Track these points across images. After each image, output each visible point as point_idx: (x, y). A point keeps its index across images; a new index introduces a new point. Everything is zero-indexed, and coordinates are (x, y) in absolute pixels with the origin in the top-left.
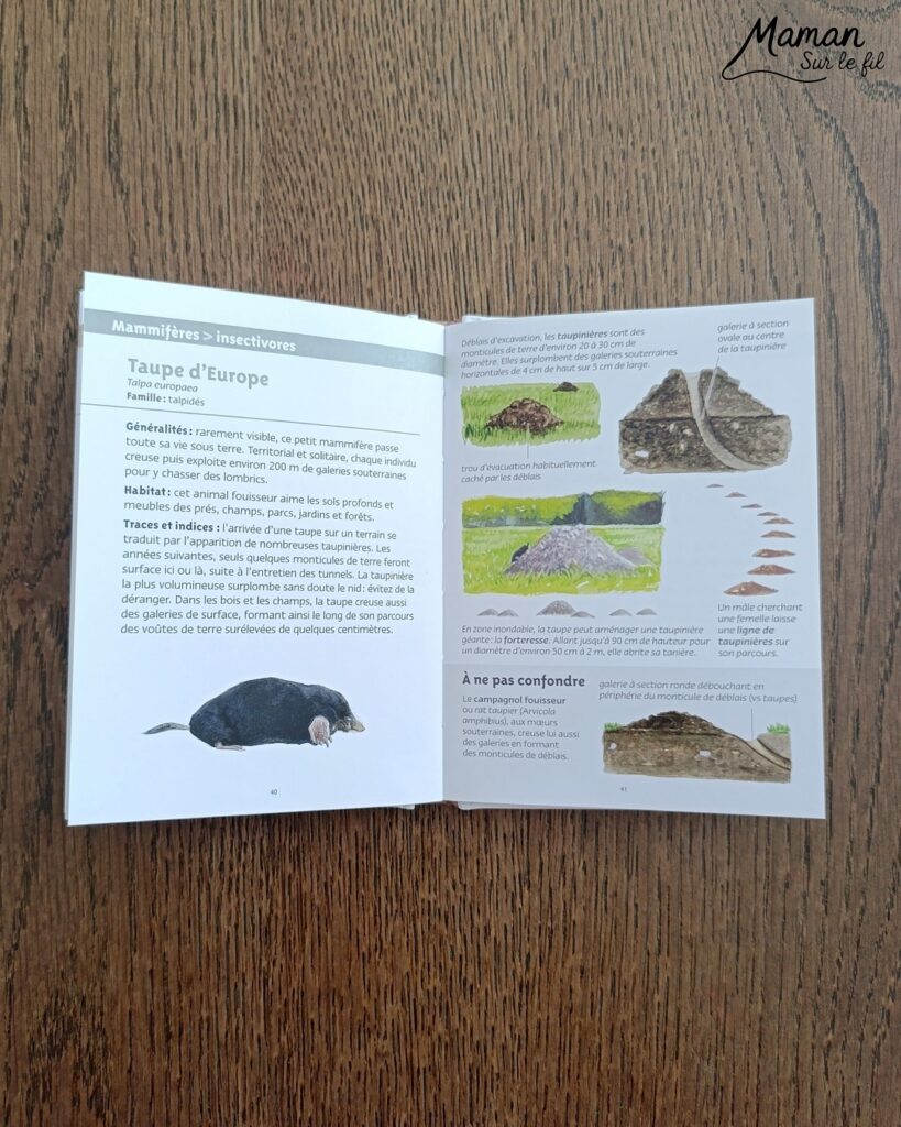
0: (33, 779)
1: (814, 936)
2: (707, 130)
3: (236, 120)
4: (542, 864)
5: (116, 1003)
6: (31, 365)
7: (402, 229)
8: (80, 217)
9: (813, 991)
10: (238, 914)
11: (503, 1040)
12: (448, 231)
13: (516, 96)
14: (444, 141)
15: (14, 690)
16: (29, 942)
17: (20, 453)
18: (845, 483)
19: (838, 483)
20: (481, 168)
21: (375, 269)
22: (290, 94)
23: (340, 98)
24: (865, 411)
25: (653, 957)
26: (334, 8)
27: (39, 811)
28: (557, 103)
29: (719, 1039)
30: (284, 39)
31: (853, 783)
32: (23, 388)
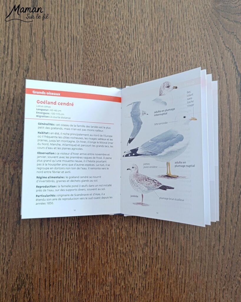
0: (16, 215)
1: (220, 261)
2: (198, 51)
3: (76, 42)
4: (150, 241)
5: (36, 276)
6: (19, 104)
7: (119, 73)
8: (34, 66)
9: (220, 275)
10: (70, 252)
11: (139, 287)
12: (131, 74)
13: (149, 40)
14: (130, 50)
15: (11, 191)
16: (13, 259)
17: (15, 128)
18: (231, 143)
19: (229, 143)
20: (140, 58)
21: (111, 83)
22: (91, 36)
23: (104, 38)
24: (236, 125)
25: (179, 265)
26: (103, 14)
27: (17, 224)
28: (160, 42)
29: (196, 287)
30: (89, 22)
31: (231, 221)
32: (17, 110)
